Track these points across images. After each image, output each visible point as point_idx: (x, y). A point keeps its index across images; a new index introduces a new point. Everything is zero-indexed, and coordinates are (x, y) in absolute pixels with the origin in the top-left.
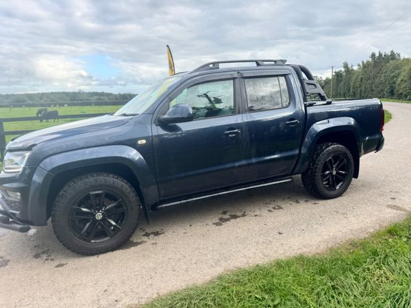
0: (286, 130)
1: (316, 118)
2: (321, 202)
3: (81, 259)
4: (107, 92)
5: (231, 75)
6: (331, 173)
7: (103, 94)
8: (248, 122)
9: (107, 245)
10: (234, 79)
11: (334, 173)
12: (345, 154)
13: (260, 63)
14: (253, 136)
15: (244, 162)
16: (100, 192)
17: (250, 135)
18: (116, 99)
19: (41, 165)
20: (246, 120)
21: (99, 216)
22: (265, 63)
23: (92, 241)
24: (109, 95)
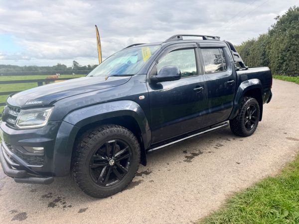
0: (228, 88)
1: (242, 79)
2: (245, 139)
3: (98, 202)
4: (13, 65)
5: (193, 45)
6: (249, 118)
7: (9, 66)
8: (207, 81)
9: (118, 186)
10: (194, 48)
11: (250, 118)
12: (256, 104)
13: (206, 38)
14: (210, 91)
15: (204, 112)
16: (114, 141)
17: (208, 91)
18: (23, 70)
19: (66, 119)
20: (206, 80)
21: (112, 162)
22: (209, 38)
23: (107, 185)
24: (14, 67)
